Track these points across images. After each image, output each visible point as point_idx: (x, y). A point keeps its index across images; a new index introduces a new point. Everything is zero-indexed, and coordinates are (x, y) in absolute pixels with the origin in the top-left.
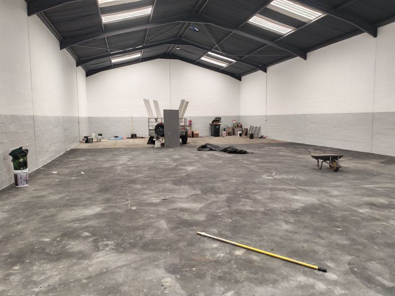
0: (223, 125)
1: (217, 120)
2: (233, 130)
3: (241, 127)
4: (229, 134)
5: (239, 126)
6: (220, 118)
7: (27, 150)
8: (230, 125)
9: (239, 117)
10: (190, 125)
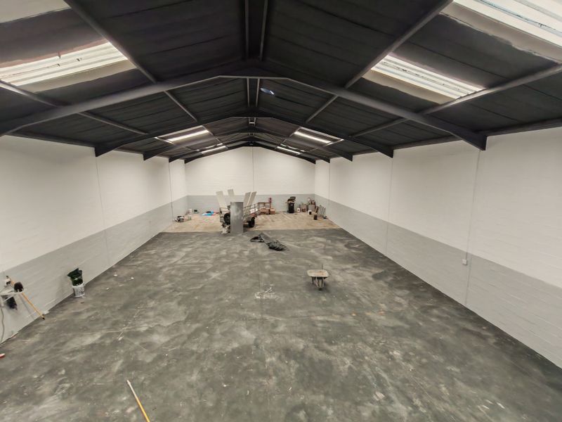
0: (297, 202)
1: (292, 199)
2: (307, 206)
3: (315, 204)
4: (303, 211)
5: (313, 203)
6: (295, 198)
7: (81, 271)
8: (305, 202)
9: (314, 195)
10: (270, 202)
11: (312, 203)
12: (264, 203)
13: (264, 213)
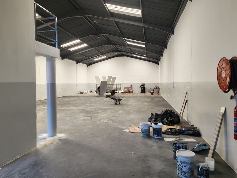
0: (147, 88)
1: (143, 85)
3: (158, 89)
10: (132, 87)
11: (156, 88)
12: (128, 88)
13: (126, 92)
